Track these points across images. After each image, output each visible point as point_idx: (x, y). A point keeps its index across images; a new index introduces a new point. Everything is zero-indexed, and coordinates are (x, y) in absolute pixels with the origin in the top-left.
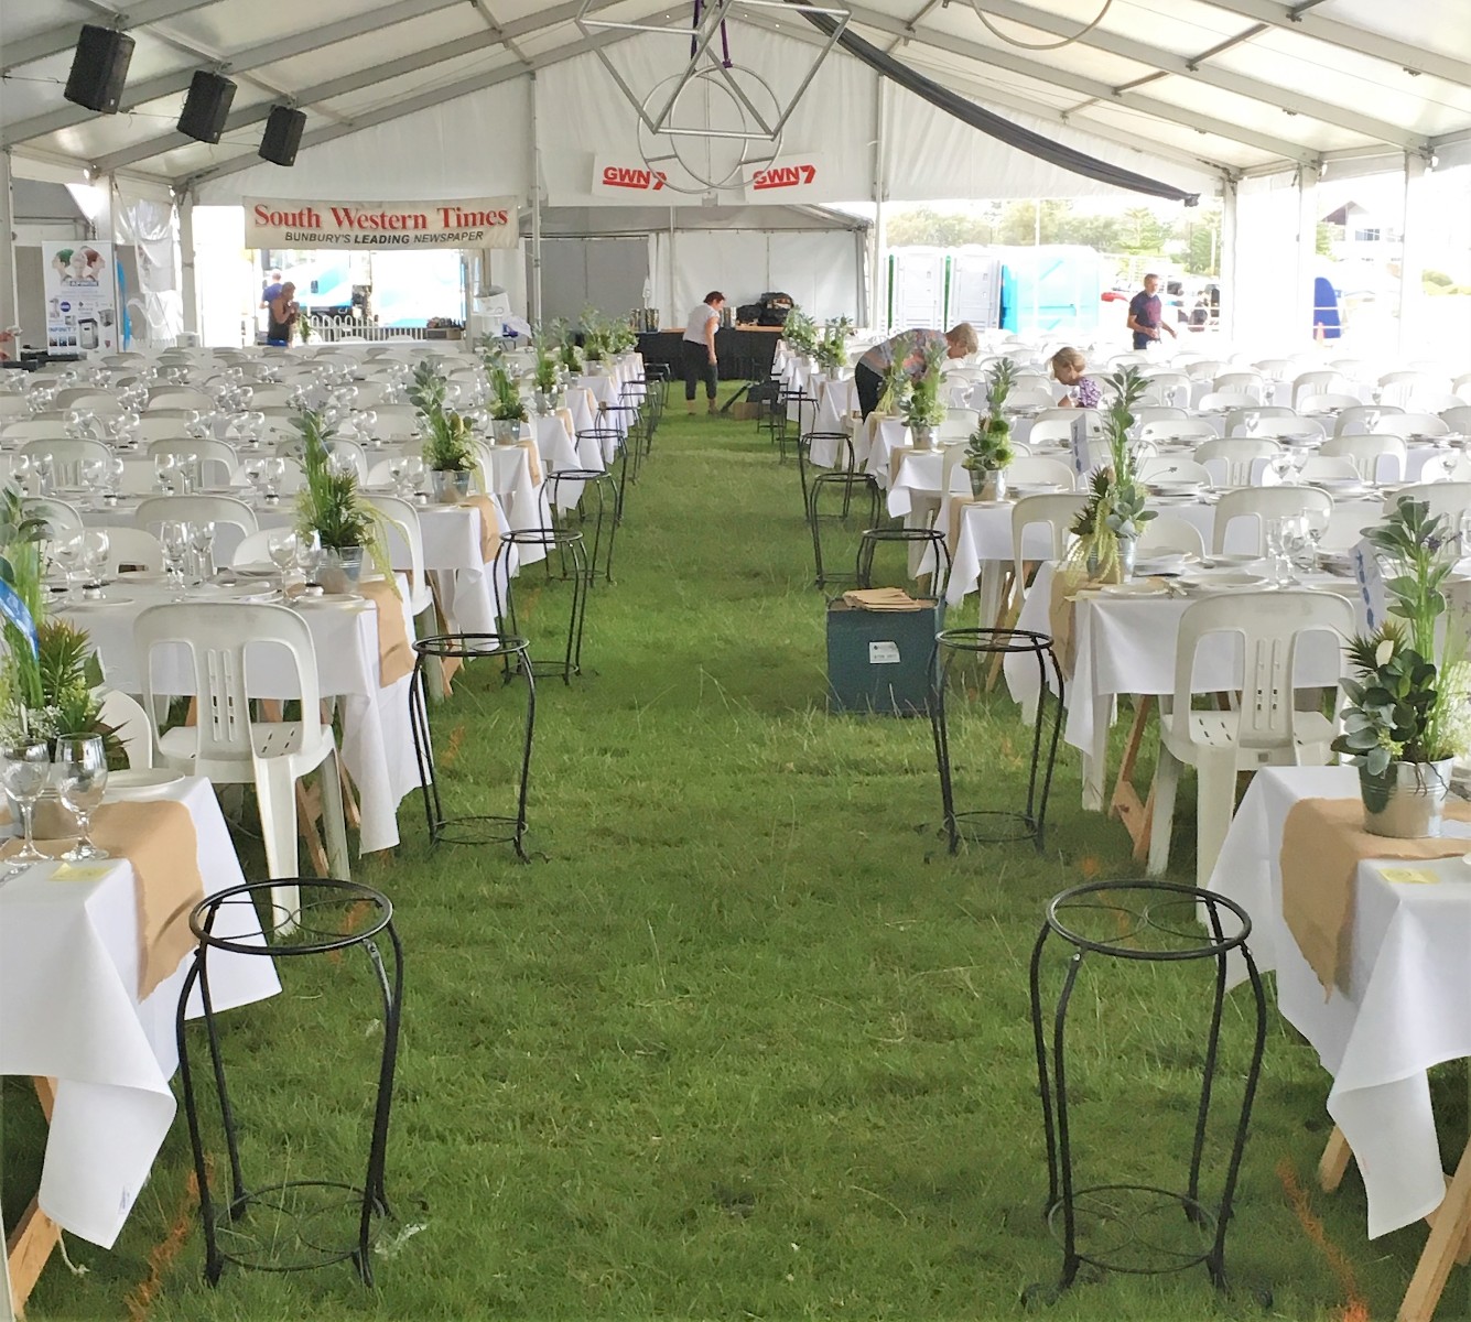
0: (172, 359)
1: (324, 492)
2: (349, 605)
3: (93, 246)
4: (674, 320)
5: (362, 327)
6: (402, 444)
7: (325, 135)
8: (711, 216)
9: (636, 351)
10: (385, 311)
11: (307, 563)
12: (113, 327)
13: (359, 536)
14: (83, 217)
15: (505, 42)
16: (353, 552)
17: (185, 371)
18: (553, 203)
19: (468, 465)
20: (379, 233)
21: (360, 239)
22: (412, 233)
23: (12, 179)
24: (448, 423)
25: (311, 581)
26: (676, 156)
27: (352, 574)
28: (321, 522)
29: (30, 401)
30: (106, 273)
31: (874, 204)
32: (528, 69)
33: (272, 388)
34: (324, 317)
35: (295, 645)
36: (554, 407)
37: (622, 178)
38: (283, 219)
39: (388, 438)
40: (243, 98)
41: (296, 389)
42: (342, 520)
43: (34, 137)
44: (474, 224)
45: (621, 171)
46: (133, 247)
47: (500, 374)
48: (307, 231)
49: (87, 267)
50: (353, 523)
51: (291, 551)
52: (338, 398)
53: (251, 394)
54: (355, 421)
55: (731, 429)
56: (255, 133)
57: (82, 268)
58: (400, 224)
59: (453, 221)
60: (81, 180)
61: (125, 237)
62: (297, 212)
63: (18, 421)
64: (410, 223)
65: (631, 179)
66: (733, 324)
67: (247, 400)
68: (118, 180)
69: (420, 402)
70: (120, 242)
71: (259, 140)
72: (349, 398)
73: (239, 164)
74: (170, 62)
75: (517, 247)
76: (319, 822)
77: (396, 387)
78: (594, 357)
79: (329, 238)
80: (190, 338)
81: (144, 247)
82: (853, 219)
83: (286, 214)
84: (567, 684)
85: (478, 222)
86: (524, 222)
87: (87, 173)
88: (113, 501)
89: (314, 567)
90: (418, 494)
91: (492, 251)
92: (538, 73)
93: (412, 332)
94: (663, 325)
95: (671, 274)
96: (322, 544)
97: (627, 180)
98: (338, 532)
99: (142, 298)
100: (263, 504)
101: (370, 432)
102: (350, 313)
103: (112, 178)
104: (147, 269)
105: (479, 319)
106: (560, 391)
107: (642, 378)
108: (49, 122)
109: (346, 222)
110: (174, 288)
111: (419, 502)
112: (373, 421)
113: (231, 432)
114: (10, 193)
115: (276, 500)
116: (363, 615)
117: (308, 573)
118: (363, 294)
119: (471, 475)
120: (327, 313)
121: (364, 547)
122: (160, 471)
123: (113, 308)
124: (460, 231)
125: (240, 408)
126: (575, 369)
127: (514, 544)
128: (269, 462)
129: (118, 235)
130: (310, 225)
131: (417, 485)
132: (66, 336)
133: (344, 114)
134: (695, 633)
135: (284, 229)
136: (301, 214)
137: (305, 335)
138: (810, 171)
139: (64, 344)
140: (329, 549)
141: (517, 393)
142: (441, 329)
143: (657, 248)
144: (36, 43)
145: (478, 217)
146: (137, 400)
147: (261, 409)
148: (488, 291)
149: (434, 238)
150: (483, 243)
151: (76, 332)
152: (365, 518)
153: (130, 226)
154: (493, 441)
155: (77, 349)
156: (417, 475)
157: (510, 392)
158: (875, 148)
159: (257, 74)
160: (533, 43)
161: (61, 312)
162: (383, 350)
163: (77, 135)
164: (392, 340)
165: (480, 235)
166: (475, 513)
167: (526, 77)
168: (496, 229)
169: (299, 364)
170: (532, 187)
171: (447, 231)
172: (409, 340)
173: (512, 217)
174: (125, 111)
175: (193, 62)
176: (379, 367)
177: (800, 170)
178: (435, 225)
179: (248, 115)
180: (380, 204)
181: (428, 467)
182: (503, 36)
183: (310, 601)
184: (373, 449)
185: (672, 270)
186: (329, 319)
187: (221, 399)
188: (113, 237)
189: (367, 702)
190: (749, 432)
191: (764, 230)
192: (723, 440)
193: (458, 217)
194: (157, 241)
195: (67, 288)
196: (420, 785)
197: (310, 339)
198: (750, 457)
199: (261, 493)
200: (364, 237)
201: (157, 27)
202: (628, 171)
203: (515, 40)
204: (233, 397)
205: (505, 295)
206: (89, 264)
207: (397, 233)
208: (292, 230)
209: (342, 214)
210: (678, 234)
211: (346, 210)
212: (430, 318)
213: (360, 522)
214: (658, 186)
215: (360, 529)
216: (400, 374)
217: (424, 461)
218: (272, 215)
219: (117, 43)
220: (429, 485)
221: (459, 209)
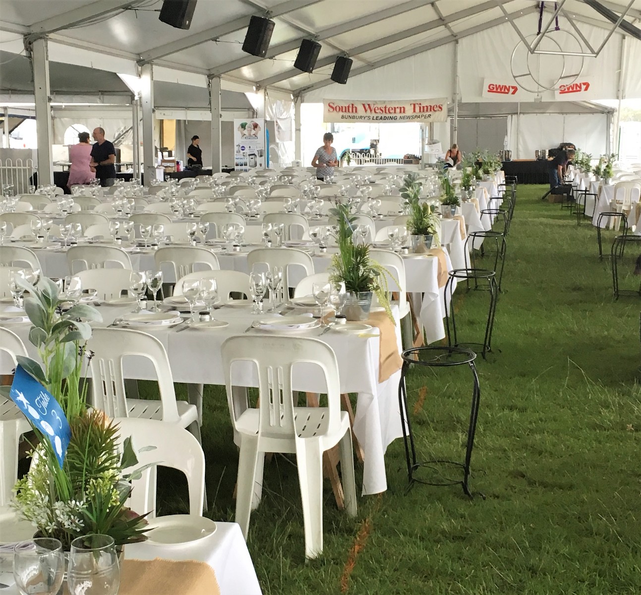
0: (288, 172)
1: (350, 256)
2: (362, 332)
3: (256, 121)
4: (518, 155)
5: (374, 158)
6: (394, 218)
7: (361, 71)
8: (539, 107)
9: (502, 170)
10: (385, 151)
11: (338, 301)
12: (263, 157)
13: (370, 285)
14: (252, 108)
15: (446, 25)
16: (366, 295)
17: (290, 178)
18: (463, 101)
19: (432, 232)
20: (384, 115)
21: (375, 118)
22: (398, 115)
23: (220, 90)
24: (422, 208)
25: (339, 314)
26: (530, 74)
27: (366, 308)
28: (346, 276)
29: (214, 192)
30: (261, 133)
31: (618, 100)
32: (455, 38)
33: (330, 186)
34: (358, 154)
35: (325, 364)
36: (470, 198)
37: (497, 89)
38: (341, 109)
39: (386, 213)
40: (324, 52)
41: (341, 187)
42: (360, 274)
43: (230, 71)
44: (427, 111)
45: (496, 85)
46: (274, 122)
47: (446, 181)
48: (351, 114)
49: (253, 130)
50: (367, 277)
51: (327, 293)
52: (362, 192)
53: (319, 189)
54: (370, 204)
55: (548, 208)
56: (329, 69)
57: (251, 131)
58: (393, 111)
59: (417, 109)
60: (252, 91)
61: (271, 118)
62: (347, 106)
63: (208, 202)
64: (398, 110)
65: (501, 89)
66: (547, 157)
67: (317, 192)
68: (268, 91)
69: (406, 196)
70: (268, 119)
71: (331, 72)
72: (367, 192)
73: (321, 84)
74: (290, 34)
75: (446, 121)
76: (339, 466)
77: (390, 186)
78: (487, 172)
79: (361, 117)
80: (298, 163)
81: (278, 121)
82: (606, 108)
83: (342, 107)
84: (484, 358)
85: (429, 110)
86: (450, 110)
87: (254, 88)
88: (238, 248)
89: (342, 304)
90: (403, 248)
91: (435, 123)
92: (460, 41)
93: (397, 161)
94: (513, 158)
95: (518, 134)
96: (347, 290)
97: (499, 90)
98: (357, 282)
99: (277, 144)
100: (318, 252)
101: (377, 210)
102: (369, 152)
103: (265, 90)
104: (279, 131)
105: (428, 155)
106: (474, 190)
107: (504, 183)
108: (237, 64)
109: (369, 111)
110: (291, 140)
111: (404, 253)
112: (379, 205)
113: (307, 210)
114: (220, 96)
115: (325, 250)
116: (371, 340)
117: (337, 308)
118: (375, 143)
119: (433, 238)
120: (359, 152)
121: (374, 292)
122: (265, 232)
123: (263, 149)
124: (420, 114)
125: (314, 196)
126: (479, 178)
127: (455, 278)
128: (322, 229)
129: (267, 116)
130: (353, 112)
131: (403, 243)
132: (243, 161)
133: (369, 60)
134: (552, 325)
135: (341, 114)
136: (349, 107)
137: (349, 161)
138: (587, 85)
139: (242, 165)
140: (351, 293)
141: (454, 191)
142: (410, 159)
143: (512, 123)
144: (230, 25)
145: (429, 108)
146: (265, 192)
147: (322, 198)
148: (432, 142)
149: (409, 117)
150: (430, 120)
151: (247, 160)
152: (374, 272)
153: (273, 112)
154: (441, 216)
155: (247, 167)
156: (403, 237)
157: (451, 190)
158: (620, 74)
159: (331, 40)
160: (458, 26)
161: (241, 151)
162: (383, 169)
163: (251, 70)
164: (388, 164)
165: (430, 116)
166: (435, 260)
167: (455, 42)
168: (437, 113)
169: (344, 175)
170: (455, 94)
171: (415, 114)
172: (395, 164)
173: (445, 108)
174: (271, 58)
175: (301, 35)
176: (381, 177)
177: (582, 85)
178: (409, 111)
179: (327, 61)
180: (384, 102)
181: (410, 232)
182: (445, 22)
183: (337, 329)
184: (380, 220)
185: (518, 132)
186: (360, 155)
187: (305, 191)
188: (265, 117)
189: (372, 398)
190: (558, 210)
191: (563, 113)
192: (546, 213)
193: (420, 107)
194: (285, 119)
195: (244, 140)
196: (402, 436)
197: (350, 163)
198: (561, 222)
199: (318, 245)
200: (377, 117)
201: (285, 16)
202: (499, 86)
203: (449, 24)
204: (311, 191)
205: (440, 144)
206: (254, 129)
207: (391, 115)
208: (344, 114)
209: (367, 107)
210: (521, 115)
211: (369, 105)
212: (405, 154)
213: (372, 275)
214: (513, 93)
215: (371, 280)
216: (392, 180)
217: (408, 229)
218: (336, 107)
219: (267, 25)
220: (410, 243)
221: (420, 104)
